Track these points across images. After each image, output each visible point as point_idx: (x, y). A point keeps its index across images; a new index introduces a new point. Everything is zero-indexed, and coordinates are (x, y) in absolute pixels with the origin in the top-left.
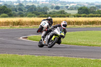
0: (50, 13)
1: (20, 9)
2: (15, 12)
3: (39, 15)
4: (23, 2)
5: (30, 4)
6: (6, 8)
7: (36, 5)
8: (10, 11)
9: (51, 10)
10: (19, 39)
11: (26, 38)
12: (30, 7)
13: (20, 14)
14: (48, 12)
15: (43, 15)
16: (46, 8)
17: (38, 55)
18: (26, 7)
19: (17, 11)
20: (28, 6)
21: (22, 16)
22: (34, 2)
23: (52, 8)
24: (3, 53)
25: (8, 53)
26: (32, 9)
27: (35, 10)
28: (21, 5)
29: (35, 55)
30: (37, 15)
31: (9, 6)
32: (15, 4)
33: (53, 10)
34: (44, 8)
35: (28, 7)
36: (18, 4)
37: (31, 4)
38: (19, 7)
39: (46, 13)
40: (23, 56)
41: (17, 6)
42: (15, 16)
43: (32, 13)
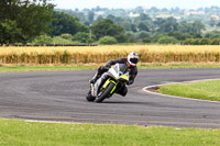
0: (208, 36)
1: (143, 27)
2: (131, 32)
3: (184, 38)
4: (149, 11)
5: (164, 16)
6: (112, 22)
7: (178, 18)
8: (121, 30)
9: (209, 30)
10: (139, 91)
11: (157, 88)
12: (164, 21)
13: (142, 36)
14: (204, 32)
15: (193, 40)
16: (198, 25)
17: (181, 126)
18: (155, 23)
19: (135, 31)
20: (159, 19)
21: (147, 41)
22: (173, 11)
23: (212, 25)
24: (104, 122)
25: (117, 123)
26: (168, 26)
27: (175, 29)
28: (144, 17)
29: (175, 125)
30: (179, 39)
31: (119, 19)
32: (131, 15)
33: (215, 28)
34: (194, 25)
35: (160, 22)
36: (137, 15)
37: (167, 16)
38: (140, 21)
39: (199, 36)
40: (149, 130)
41: (136, 19)
42: (133, 41)
43: (170, 35)
